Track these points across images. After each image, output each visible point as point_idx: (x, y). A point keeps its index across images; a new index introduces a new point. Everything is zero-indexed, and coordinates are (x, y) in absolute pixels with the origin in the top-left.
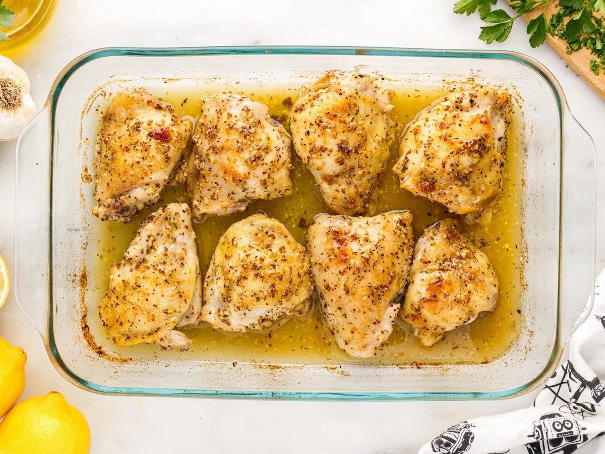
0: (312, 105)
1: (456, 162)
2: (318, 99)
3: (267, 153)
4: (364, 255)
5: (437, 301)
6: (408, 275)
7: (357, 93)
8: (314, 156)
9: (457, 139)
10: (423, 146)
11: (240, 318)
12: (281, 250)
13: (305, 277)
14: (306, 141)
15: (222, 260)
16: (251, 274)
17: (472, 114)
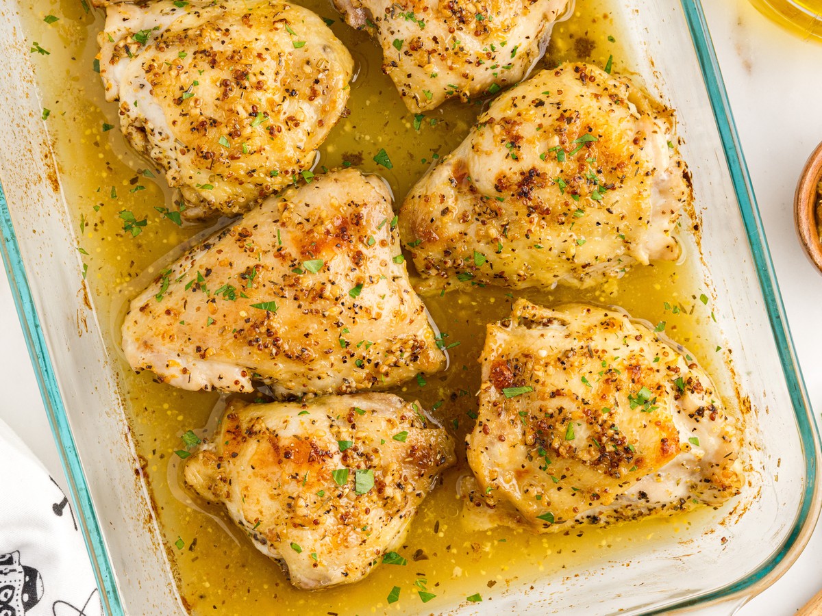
0: (597, 96)
1: (570, 416)
2: (613, 103)
3: (477, 34)
4: (329, 287)
5: (280, 462)
6: (316, 394)
7: (647, 174)
8: (498, 129)
9: (617, 404)
10: (582, 343)
11: (132, 79)
12: (291, 118)
13: (251, 186)
14: (522, 105)
15: (236, 12)
16: (225, 73)
17: (674, 420)
